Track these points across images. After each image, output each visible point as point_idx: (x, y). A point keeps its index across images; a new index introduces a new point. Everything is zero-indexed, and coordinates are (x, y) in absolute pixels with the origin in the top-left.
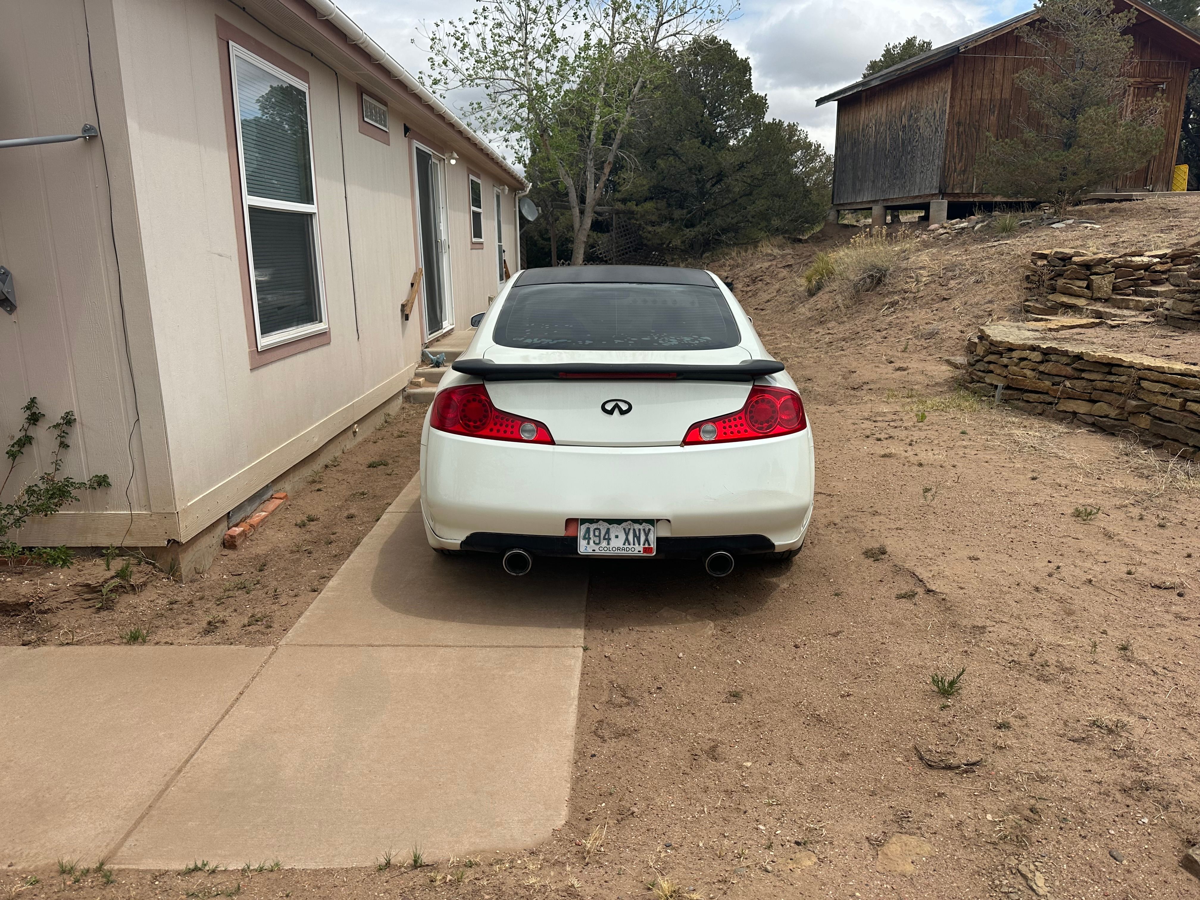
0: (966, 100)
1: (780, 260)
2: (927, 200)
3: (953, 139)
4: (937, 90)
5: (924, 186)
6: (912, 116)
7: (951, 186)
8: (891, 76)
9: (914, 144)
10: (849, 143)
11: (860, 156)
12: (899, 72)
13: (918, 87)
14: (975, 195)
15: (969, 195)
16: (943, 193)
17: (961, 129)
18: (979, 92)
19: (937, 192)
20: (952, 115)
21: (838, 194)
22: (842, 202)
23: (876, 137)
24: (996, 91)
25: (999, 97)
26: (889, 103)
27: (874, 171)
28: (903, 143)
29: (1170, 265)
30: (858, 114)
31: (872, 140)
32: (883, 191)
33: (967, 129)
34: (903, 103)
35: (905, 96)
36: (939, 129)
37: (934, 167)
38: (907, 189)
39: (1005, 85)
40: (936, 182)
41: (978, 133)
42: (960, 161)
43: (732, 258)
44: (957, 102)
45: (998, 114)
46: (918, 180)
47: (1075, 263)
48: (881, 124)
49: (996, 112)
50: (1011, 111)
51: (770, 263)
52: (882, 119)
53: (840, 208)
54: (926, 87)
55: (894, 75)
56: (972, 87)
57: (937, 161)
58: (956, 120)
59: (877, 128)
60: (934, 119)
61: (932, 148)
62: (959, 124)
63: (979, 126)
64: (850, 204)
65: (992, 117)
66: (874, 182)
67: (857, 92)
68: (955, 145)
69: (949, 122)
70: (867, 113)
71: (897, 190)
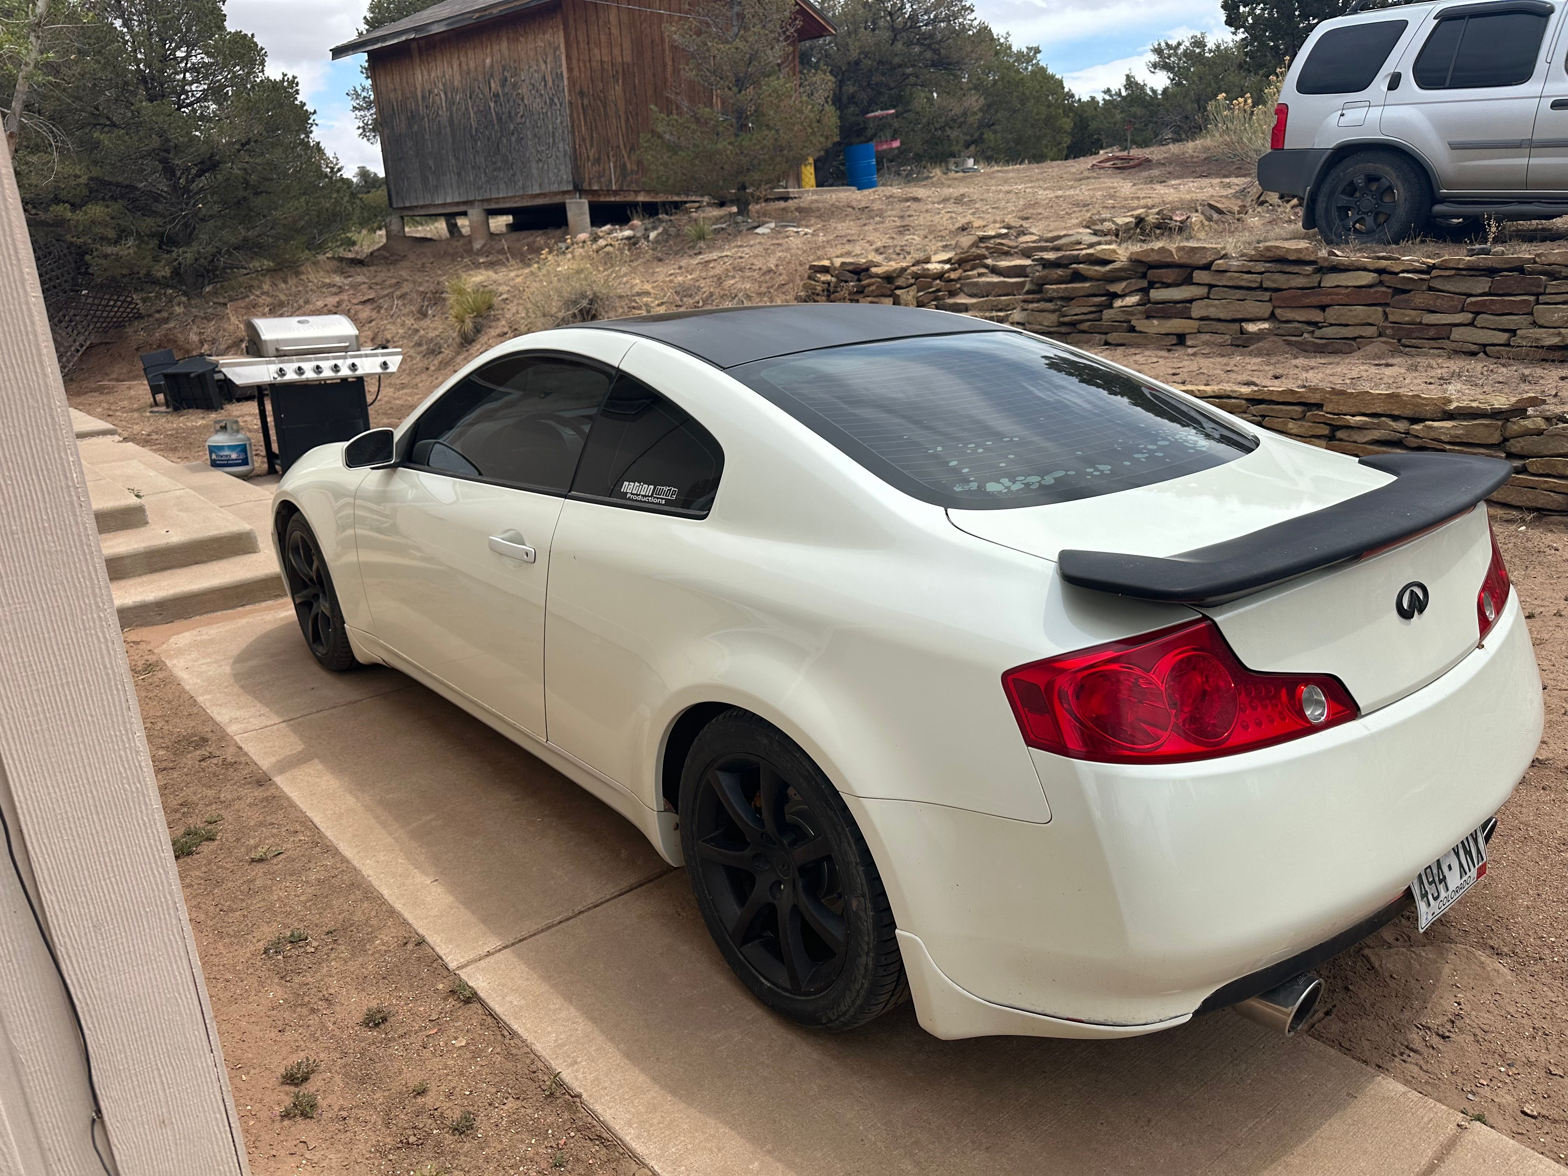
0: (584, 62)
1: (351, 292)
2: (557, 200)
3: (578, 115)
4: (542, 44)
5: (546, 180)
6: (506, 80)
7: (587, 180)
8: (463, 20)
9: (518, 120)
10: (403, 117)
11: (427, 136)
12: (477, 15)
13: (508, 39)
14: (616, 193)
15: (609, 192)
16: (578, 189)
17: (586, 102)
18: (596, 51)
19: (571, 188)
20: (572, 81)
21: (397, 193)
22: (408, 204)
23: (449, 109)
24: (616, 51)
25: (620, 60)
26: (463, 59)
27: (457, 159)
28: (500, 119)
29: (960, 271)
30: (411, 72)
31: (444, 113)
32: (480, 188)
33: (592, 101)
34: (488, 61)
35: (488, 51)
36: (556, 100)
37: (558, 154)
38: (520, 184)
39: (624, 45)
40: (566, 174)
41: (605, 107)
42: (592, 146)
43: (266, 293)
44: (574, 62)
45: (623, 82)
46: (535, 171)
47: (877, 276)
48: (454, 90)
49: (620, 81)
50: (637, 81)
51: (337, 299)
52: (456, 83)
53: (405, 213)
54: (522, 39)
55: (470, 18)
56: (588, 43)
57: (561, 145)
58: (577, 89)
59: (449, 95)
60: (545, 85)
61: (550, 127)
62: (582, 94)
63: (605, 97)
64: (422, 207)
65: (617, 88)
66: (459, 174)
67: (406, 40)
68: (583, 123)
69: (570, 91)
70: (425, 73)
71: (502, 186)
